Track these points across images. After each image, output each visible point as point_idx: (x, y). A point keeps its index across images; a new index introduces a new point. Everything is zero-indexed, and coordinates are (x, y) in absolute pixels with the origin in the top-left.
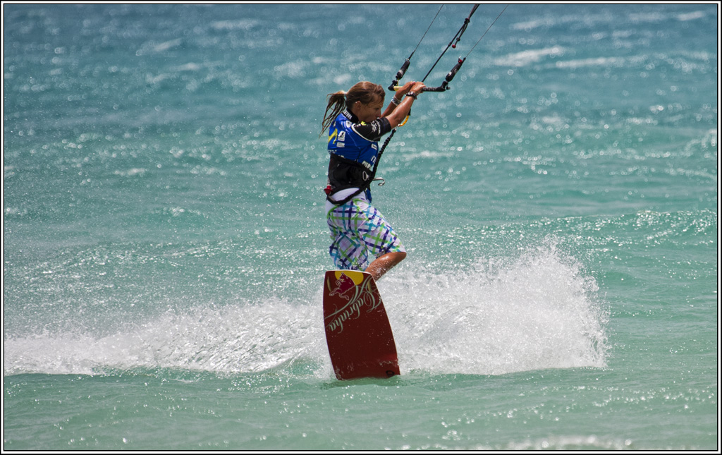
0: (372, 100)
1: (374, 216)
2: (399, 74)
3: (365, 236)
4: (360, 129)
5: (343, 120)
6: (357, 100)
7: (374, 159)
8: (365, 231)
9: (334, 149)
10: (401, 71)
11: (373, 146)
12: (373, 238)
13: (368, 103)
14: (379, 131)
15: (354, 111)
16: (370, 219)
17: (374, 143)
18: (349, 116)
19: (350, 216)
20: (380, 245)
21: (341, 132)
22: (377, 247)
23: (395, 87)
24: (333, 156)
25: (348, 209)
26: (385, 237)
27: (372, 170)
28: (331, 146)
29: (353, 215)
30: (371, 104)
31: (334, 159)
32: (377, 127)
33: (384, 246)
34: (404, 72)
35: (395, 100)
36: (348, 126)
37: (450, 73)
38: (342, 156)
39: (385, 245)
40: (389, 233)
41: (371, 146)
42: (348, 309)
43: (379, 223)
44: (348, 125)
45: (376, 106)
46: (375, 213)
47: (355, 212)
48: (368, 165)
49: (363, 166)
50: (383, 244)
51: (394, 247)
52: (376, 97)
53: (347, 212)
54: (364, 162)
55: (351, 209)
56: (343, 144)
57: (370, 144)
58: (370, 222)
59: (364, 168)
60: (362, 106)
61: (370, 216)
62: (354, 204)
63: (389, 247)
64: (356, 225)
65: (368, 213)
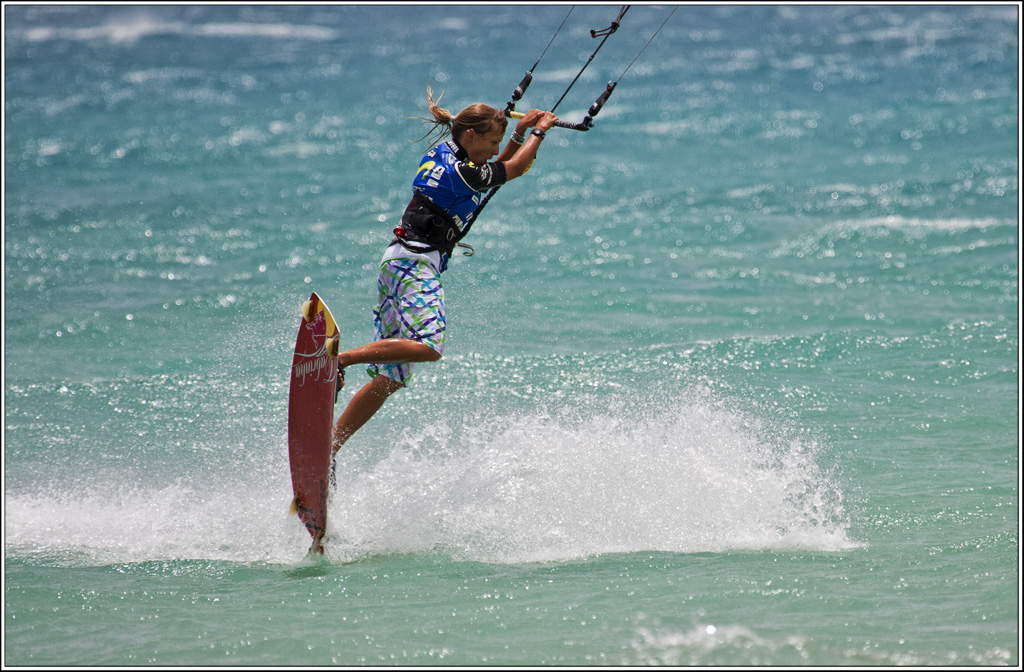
0: (490, 129)
1: (430, 292)
2: (516, 92)
3: (406, 309)
4: (464, 170)
5: (446, 152)
6: (469, 127)
7: (469, 216)
8: (409, 303)
9: (422, 187)
10: (519, 89)
11: (474, 198)
12: (413, 316)
13: (484, 133)
14: (490, 180)
15: (462, 143)
16: (423, 292)
17: (476, 194)
18: (456, 148)
19: (403, 277)
20: (416, 329)
21: (439, 167)
22: (412, 330)
23: (512, 113)
24: (417, 194)
25: (406, 267)
26: (427, 323)
27: (462, 230)
28: (420, 181)
29: (407, 277)
30: (488, 135)
31: (419, 199)
32: (488, 174)
33: (419, 333)
34: (524, 89)
35: (515, 135)
36: (451, 162)
37: (596, 105)
38: (431, 199)
39: (422, 333)
40: (435, 321)
41: (471, 196)
42: (314, 358)
43: (431, 303)
44: (451, 159)
45: (495, 138)
46: (436, 290)
47: (412, 275)
48: (459, 223)
49: (453, 221)
50: (420, 329)
51: (430, 340)
52: (496, 126)
53: (403, 270)
54: (456, 217)
55: (410, 269)
56: (437, 184)
57: (472, 194)
58: (421, 296)
59: (452, 224)
60: (476, 136)
61: (426, 289)
62: (418, 266)
63: (424, 337)
64: (404, 291)
65: (426, 284)
